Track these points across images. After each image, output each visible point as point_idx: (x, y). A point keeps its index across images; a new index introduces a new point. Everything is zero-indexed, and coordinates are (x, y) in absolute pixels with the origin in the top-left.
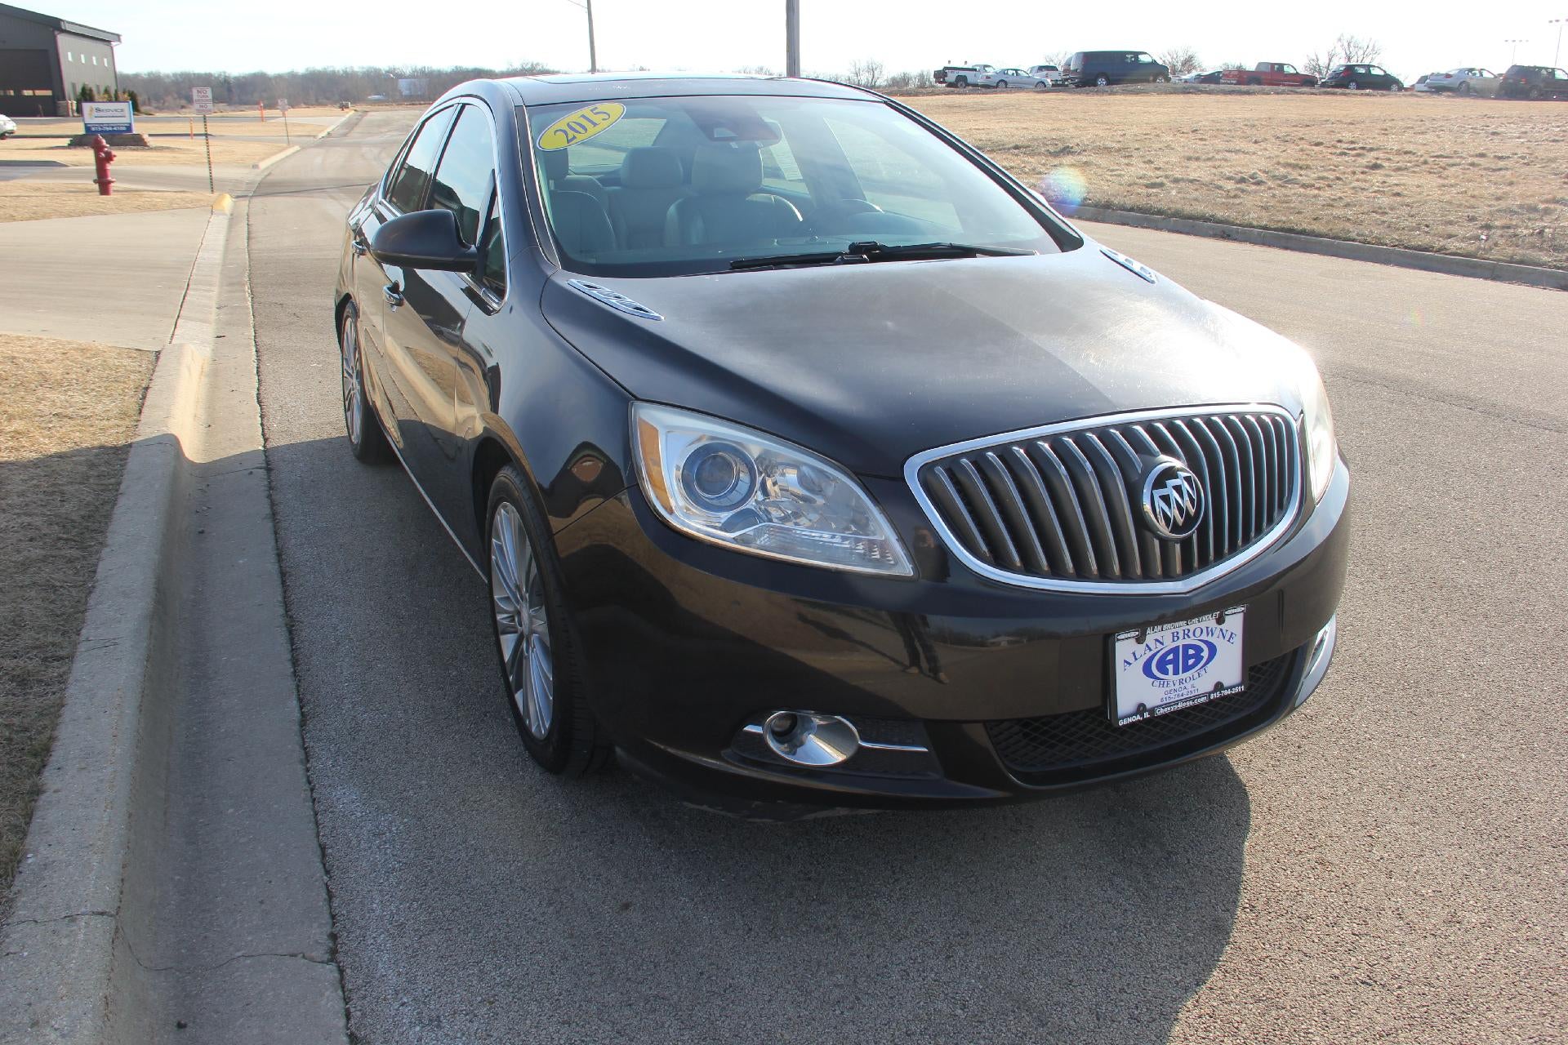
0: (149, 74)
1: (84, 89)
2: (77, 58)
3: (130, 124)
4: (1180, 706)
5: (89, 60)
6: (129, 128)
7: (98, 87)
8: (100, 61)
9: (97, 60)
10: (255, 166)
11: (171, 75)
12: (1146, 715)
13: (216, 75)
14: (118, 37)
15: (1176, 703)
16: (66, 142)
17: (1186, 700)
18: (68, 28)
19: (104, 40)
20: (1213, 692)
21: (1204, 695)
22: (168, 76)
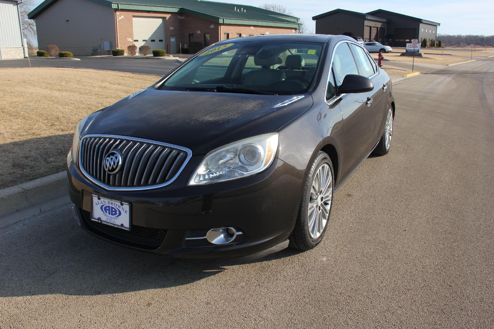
0: (458, 36)
1: (424, 40)
2: (425, 30)
3: (419, 50)
4: (110, 224)
5: (429, 31)
6: (418, 51)
7: (429, 39)
8: (432, 31)
9: (431, 31)
10: (447, 65)
11: (465, 36)
12: (100, 221)
13: (480, 36)
14: (439, 24)
15: (109, 223)
16: (399, 54)
17: (111, 224)
18: (424, 22)
19: (435, 25)
20: (120, 226)
21: (117, 225)
22: (463, 36)
